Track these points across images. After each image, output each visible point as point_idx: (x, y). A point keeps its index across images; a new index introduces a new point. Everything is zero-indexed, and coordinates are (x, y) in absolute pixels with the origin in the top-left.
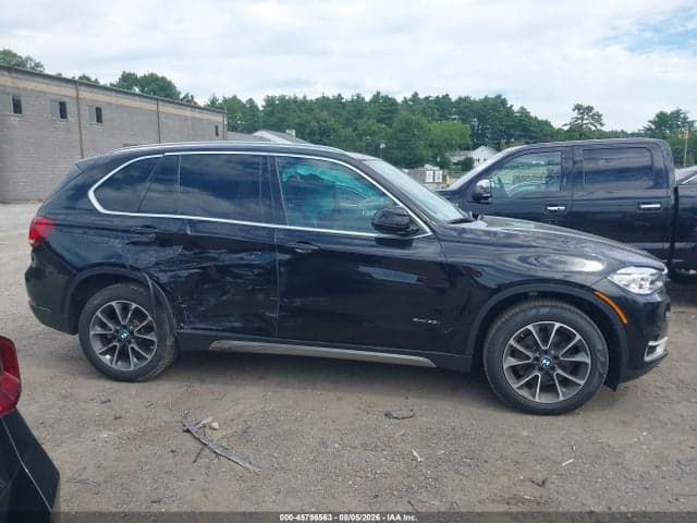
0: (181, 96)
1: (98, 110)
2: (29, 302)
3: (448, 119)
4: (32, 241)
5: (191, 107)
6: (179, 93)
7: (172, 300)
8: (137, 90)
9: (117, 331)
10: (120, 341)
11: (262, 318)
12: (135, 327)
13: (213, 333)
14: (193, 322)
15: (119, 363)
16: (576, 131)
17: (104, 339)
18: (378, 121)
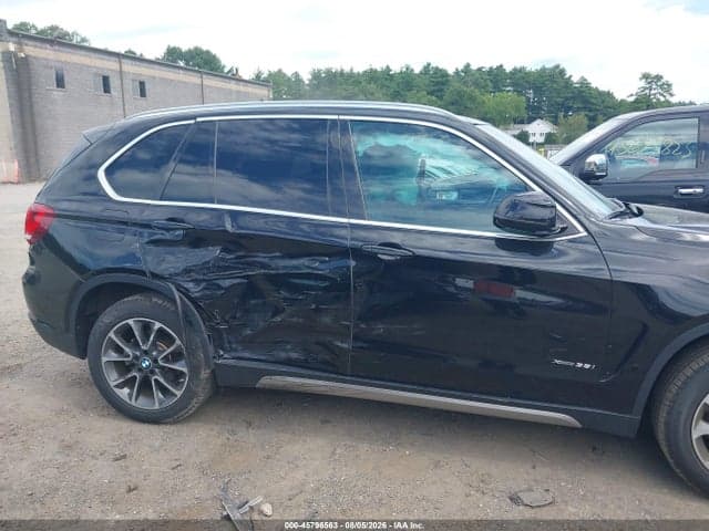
0: (226, 70)
1: (142, 84)
2: (29, 315)
3: (502, 91)
4: (29, 237)
5: (237, 80)
6: (224, 67)
7: (208, 319)
8: (182, 64)
9: (136, 358)
10: (140, 370)
11: (328, 347)
12: (160, 352)
13: (263, 366)
14: (236, 350)
15: (141, 398)
16: (642, 102)
17: (122, 368)
18: (428, 94)
